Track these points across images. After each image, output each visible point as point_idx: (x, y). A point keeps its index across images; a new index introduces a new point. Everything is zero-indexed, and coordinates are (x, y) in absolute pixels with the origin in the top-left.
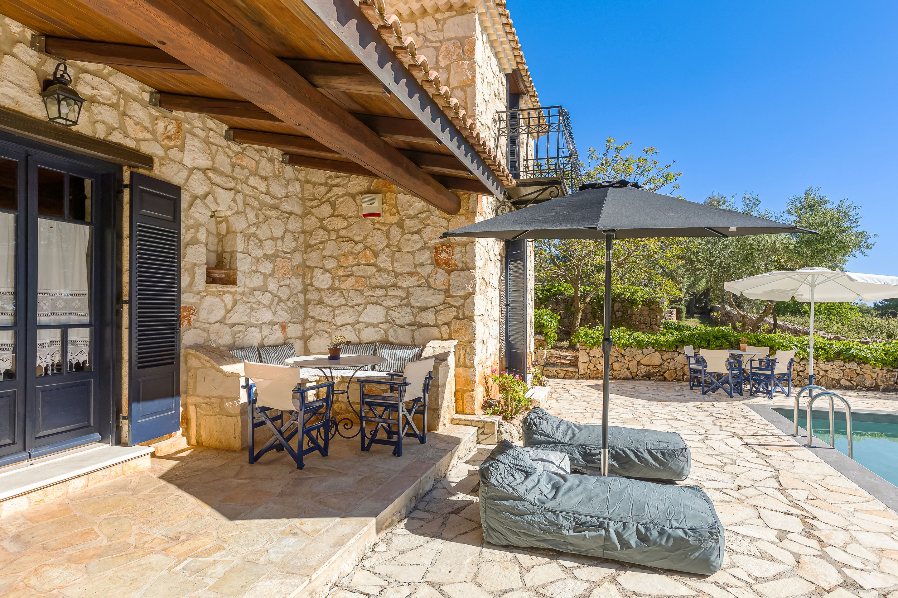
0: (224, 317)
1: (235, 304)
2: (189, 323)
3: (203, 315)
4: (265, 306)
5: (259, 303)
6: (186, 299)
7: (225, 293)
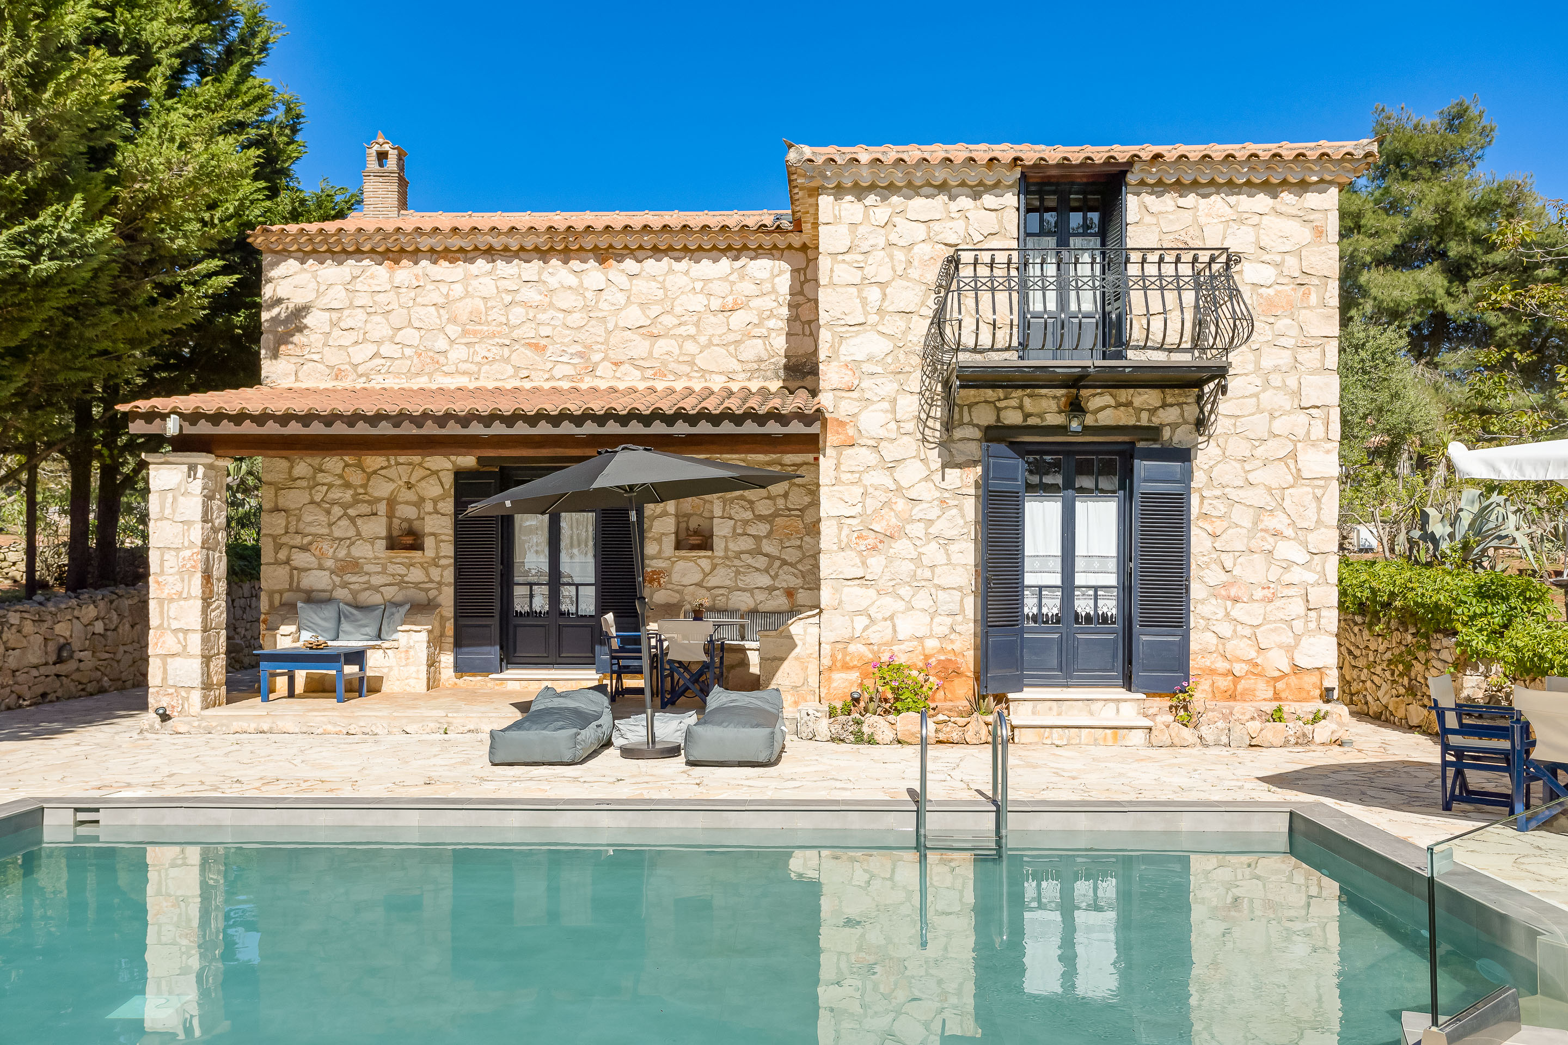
0: (702, 581)
1: (714, 567)
2: (660, 584)
3: (676, 578)
4: (757, 570)
5: (749, 566)
6: (653, 565)
7: (700, 557)
